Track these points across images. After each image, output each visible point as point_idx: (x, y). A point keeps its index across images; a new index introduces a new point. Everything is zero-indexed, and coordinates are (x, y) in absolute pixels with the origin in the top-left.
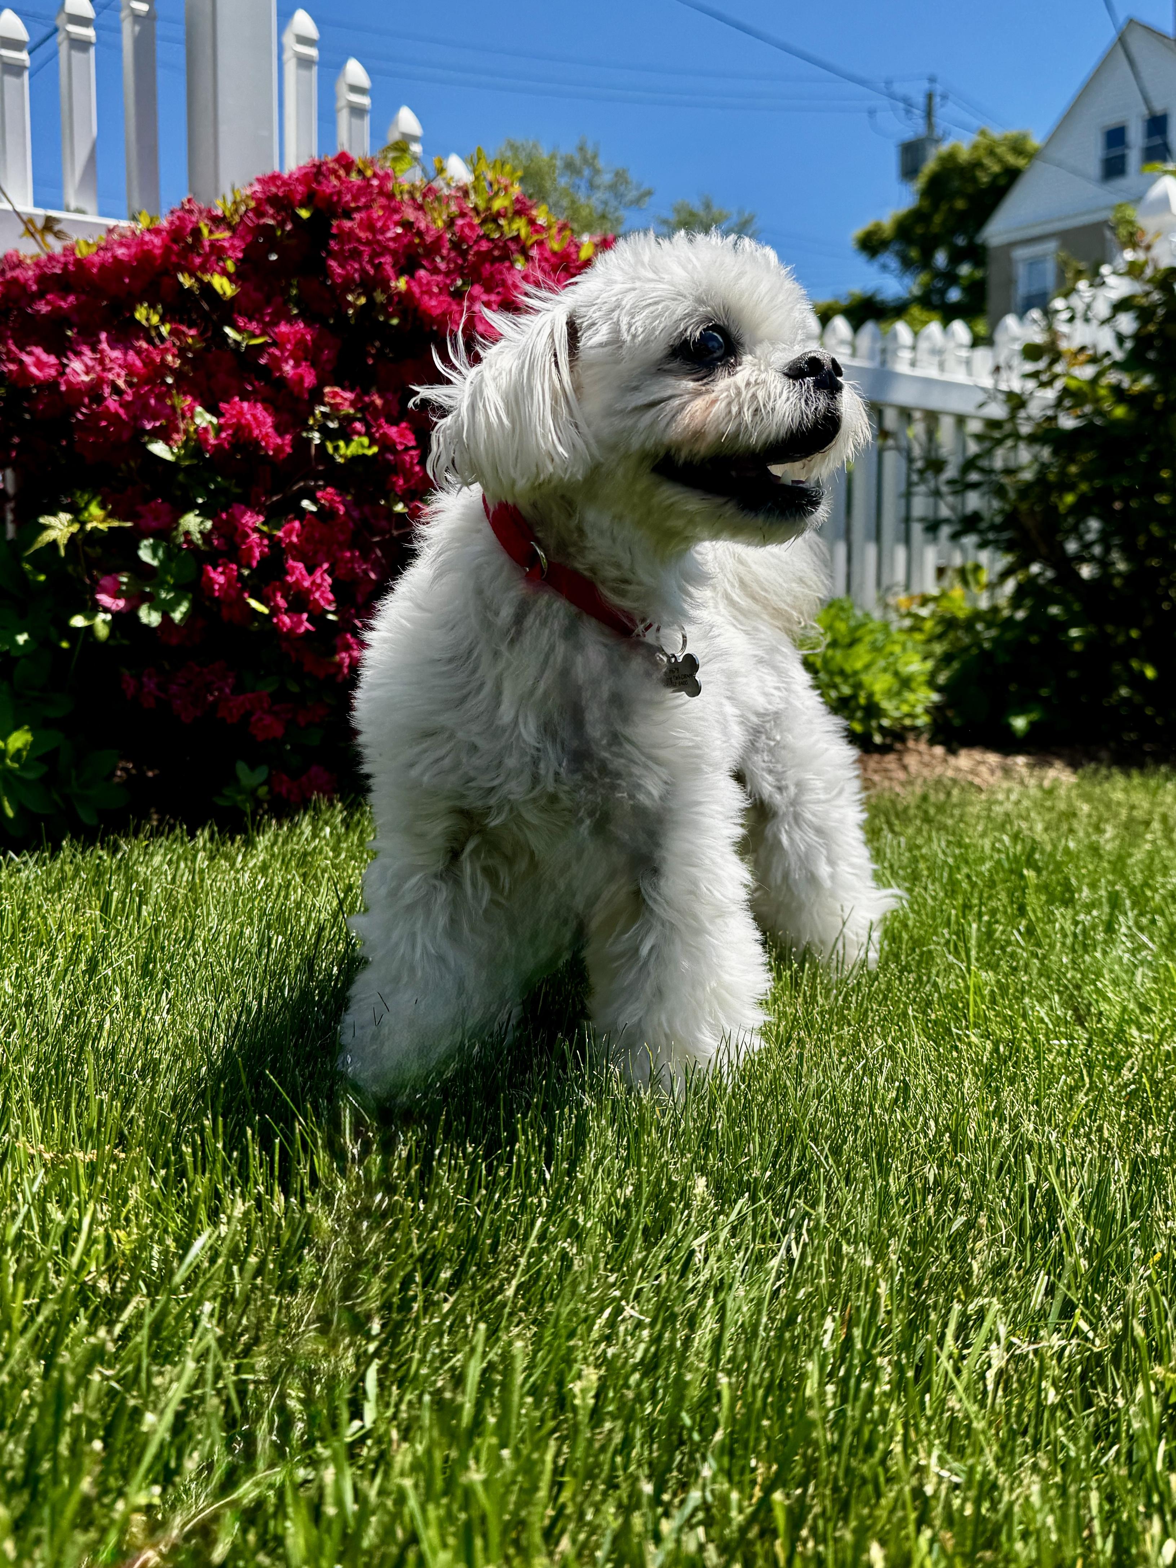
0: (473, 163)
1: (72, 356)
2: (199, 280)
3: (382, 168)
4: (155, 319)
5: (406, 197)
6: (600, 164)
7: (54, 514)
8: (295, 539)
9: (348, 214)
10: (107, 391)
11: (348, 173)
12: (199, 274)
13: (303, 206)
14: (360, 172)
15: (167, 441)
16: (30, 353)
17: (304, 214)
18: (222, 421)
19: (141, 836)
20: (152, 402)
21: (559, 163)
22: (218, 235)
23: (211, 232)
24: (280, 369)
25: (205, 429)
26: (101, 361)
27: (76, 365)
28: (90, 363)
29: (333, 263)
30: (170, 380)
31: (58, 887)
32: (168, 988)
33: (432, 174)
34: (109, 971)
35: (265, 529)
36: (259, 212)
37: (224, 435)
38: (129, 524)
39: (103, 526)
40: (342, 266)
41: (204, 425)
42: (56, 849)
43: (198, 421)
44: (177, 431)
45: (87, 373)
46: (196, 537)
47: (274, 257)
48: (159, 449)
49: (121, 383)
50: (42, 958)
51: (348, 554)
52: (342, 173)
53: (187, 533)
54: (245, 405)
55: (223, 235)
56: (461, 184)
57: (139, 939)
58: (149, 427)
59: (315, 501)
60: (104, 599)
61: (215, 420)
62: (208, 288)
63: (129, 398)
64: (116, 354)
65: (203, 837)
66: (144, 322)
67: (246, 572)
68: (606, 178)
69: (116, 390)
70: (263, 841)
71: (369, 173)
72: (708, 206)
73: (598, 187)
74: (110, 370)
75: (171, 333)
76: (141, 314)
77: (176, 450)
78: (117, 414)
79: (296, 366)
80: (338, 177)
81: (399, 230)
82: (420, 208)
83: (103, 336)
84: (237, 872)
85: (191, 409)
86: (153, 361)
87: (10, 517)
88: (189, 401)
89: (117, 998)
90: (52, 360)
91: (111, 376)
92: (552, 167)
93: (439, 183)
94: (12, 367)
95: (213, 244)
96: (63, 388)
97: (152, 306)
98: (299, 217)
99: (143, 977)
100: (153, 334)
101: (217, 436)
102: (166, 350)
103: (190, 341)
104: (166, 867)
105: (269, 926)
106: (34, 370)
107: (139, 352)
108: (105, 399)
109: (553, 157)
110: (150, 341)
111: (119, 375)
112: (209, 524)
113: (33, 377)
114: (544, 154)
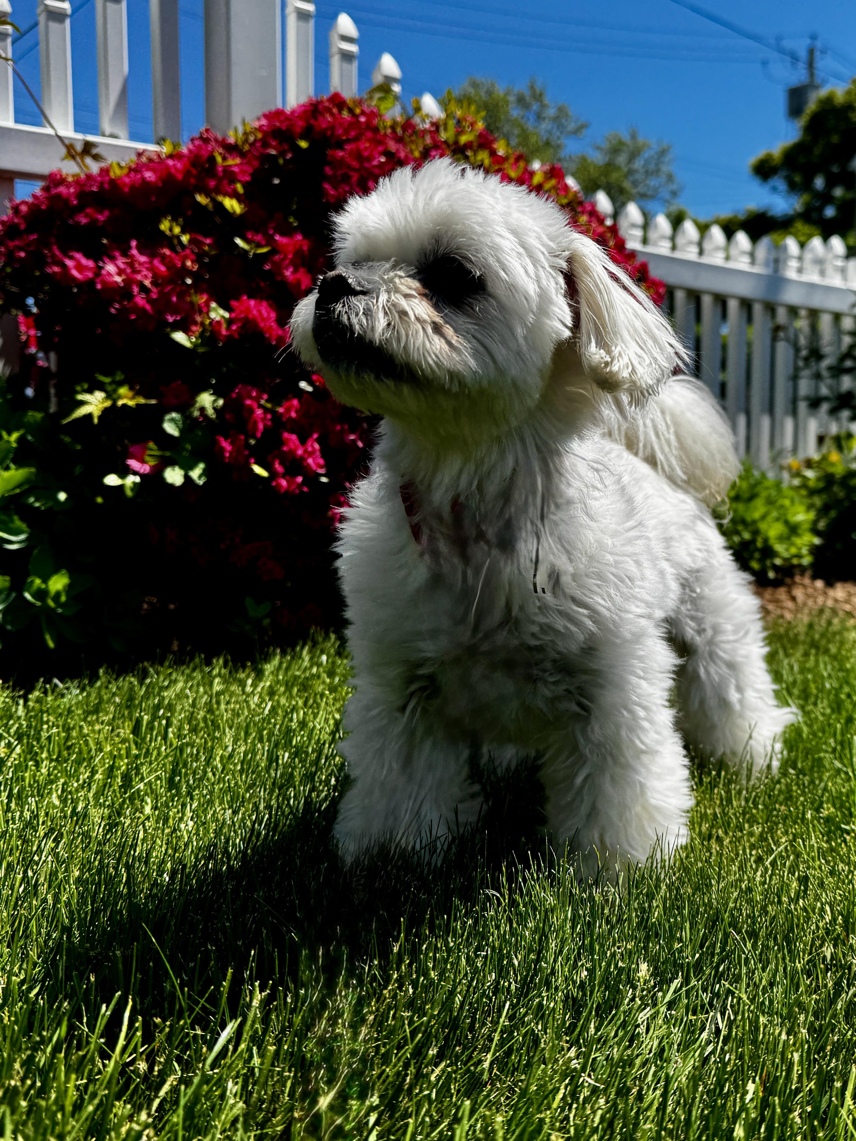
0: (444, 103)
1: (106, 260)
2: (214, 201)
3: (368, 106)
4: (177, 230)
5: (389, 131)
6: (547, 100)
7: (90, 391)
8: (293, 415)
9: (340, 145)
10: (136, 290)
11: (340, 110)
12: (214, 195)
13: (303, 138)
14: (351, 111)
15: (187, 331)
16: (71, 258)
17: (303, 144)
18: (233, 315)
19: (167, 664)
20: (174, 299)
21: (512, 99)
22: (230, 162)
23: (224, 159)
24: (282, 275)
25: (219, 323)
26: (131, 265)
27: (110, 268)
28: (122, 266)
29: (327, 186)
30: (189, 281)
31: (97, 710)
32: (192, 799)
33: (411, 112)
34: (141, 786)
35: (269, 405)
36: (265, 143)
37: (234, 328)
38: (153, 402)
39: (131, 403)
40: (335, 188)
41: (218, 318)
42: (94, 678)
43: (213, 315)
44: (195, 323)
45: (119, 274)
46: (210, 412)
47: (276, 181)
48: (180, 337)
49: (147, 283)
50: (84, 776)
51: (338, 428)
52: (335, 111)
53: (202, 409)
54: (252, 303)
55: (233, 162)
56: (434, 120)
57: (166, 757)
58: (171, 319)
59: (310, 383)
60: (133, 463)
61: (227, 315)
62: (220, 206)
63: (154, 296)
64: (143, 259)
65: (218, 666)
66: (168, 233)
67: (252, 442)
68: (551, 112)
69: (143, 288)
70: (269, 668)
71: (358, 111)
72: (633, 137)
73: (544, 119)
74: (139, 272)
75: (190, 241)
76: (165, 226)
77: (194, 340)
78: (144, 310)
79: (295, 271)
80: (332, 114)
81: (383, 159)
82: (400, 140)
83: (134, 243)
84: (248, 695)
85: (207, 304)
86: (174, 265)
87: (52, 391)
88: (204, 298)
89: (148, 810)
90: (90, 264)
91: (139, 277)
92: (507, 102)
93: (417, 120)
94: (56, 269)
95: (227, 169)
96: (99, 287)
97: (174, 220)
98: (299, 147)
99: (170, 789)
100: (176, 242)
101: (229, 328)
102: (186, 257)
103: (206, 248)
104: (188, 691)
105: (276, 745)
106: (75, 273)
107: (163, 259)
108: (134, 296)
109: (507, 94)
110: (172, 249)
111: (146, 277)
112: (221, 402)
113: (74, 278)
114: (500, 91)
